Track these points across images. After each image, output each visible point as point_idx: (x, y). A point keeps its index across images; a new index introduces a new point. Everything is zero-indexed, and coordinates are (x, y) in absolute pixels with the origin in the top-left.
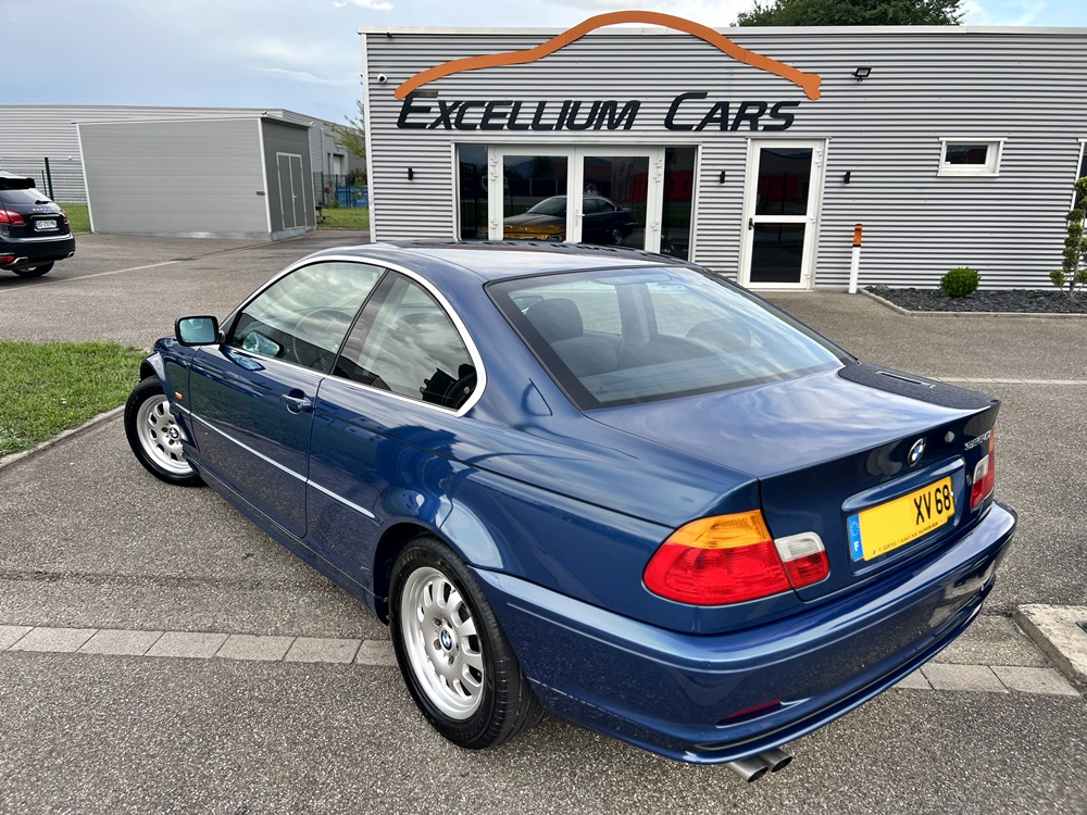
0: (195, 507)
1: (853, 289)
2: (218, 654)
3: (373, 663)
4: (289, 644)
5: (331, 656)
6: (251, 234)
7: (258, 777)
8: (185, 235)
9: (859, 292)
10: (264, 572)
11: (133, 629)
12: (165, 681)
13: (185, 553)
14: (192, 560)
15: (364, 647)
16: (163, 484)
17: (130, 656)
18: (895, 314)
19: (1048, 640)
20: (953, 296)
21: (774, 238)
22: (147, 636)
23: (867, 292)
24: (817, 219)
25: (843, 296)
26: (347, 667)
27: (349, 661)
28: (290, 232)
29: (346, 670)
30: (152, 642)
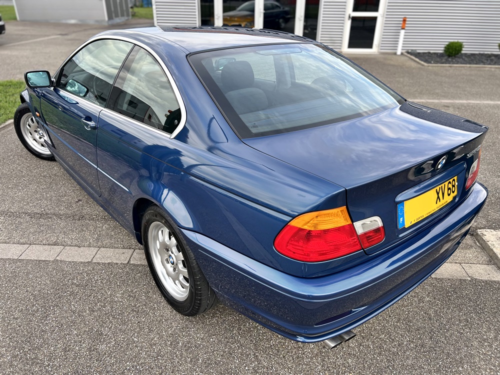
0: (54, 172)
1: (399, 53)
2: (57, 258)
3: (139, 263)
4: (96, 252)
5: (117, 259)
6: (97, 21)
7: (71, 331)
8: (64, 21)
9: (402, 54)
10: (87, 210)
11: (14, 243)
12: (28, 274)
13: (46, 199)
14: (49, 203)
15: (135, 254)
16: (39, 160)
17: (10, 259)
18: (419, 66)
19: (492, 250)
20: (449, 56)
21: (361, 24)
22: (21, 247)
23: (406, 54)
24: (384, 14)
25: (394, 56)
26: (125, 265)
27: (126, 262)
28: (117, 20)
29: (125, 267)
30: (23, 251)
